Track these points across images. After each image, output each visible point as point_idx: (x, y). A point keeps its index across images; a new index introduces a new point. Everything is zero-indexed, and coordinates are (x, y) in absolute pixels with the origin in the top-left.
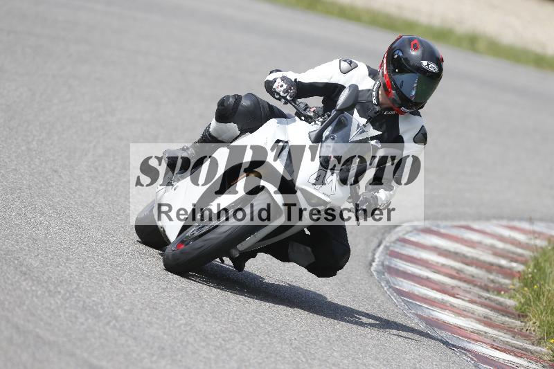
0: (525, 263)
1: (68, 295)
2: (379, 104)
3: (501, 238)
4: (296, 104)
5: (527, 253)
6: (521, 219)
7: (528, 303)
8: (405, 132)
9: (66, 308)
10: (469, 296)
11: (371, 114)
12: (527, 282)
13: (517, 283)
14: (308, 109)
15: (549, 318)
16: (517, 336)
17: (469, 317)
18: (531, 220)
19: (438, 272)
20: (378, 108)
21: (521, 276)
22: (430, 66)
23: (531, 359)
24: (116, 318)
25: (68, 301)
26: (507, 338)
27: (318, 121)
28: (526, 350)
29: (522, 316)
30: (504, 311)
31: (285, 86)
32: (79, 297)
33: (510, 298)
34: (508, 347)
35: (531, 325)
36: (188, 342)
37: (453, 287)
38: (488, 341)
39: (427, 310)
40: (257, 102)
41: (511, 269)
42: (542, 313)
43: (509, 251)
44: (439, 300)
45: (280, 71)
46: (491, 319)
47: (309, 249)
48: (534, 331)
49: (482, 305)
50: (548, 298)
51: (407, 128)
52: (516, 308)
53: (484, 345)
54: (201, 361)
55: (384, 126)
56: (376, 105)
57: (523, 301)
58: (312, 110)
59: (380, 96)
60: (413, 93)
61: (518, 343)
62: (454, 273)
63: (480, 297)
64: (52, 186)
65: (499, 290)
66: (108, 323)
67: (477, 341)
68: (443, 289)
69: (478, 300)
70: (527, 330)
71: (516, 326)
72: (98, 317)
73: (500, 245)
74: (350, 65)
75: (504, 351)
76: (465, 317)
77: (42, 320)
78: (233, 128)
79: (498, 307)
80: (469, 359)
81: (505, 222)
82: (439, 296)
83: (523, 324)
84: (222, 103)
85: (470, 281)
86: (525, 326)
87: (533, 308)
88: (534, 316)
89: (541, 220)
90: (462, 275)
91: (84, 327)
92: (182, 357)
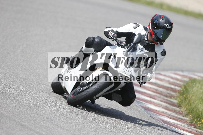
0: (180, 87)
1: (13, 98)
2: (148, 40)
3: (172, 78)
4: (117, 41)
5: (181, 83)
6: (179, 70)
7: (181, 101)
8: (157, 51)
9: (12, 103)
10: (160, 99)
11: (145, 44)
12: (182, 93)
13: (178, 94)
14: (122, 43)
15: (189, 107)
16: (178, 114)
17: (160, 107)
18: (182, 71)
19: (149, 90)
20: (147, 42)
21: (179, 92)
22: (168, 26)
23: (183, 122)
24: (30, 107)
25: (13, 101)
26: (174, 114)
27: (126, 47)
28: (181, 119)
29: (179, 106)
30: (173, 104)
31: (113, 34)
32: (17, 99)
33: (175, 99)
34: (174, 118)
35: (183, 110)
36: (57, 116)
37: (154, 96)
38: (167, 115)
39: (144, 104)
40: (101, 40)
41: (175, 89)
42: (187, 105)
43: (174, 83)
44: (149, 100)
45: (109, 27)
46: (168, 107)
47: (120, 96)
48: (184, 112)
49: (165, 102)
50: (189, 100)
51: (158, 50)
52: (177, 104)
53: (166, 117)
54: (62, 123)
55: (150, 49)
56: (147, 41)
57: (180, 101)
58: (123, 43)
59: (148, 37)
60: (161, 37)
61: (178, 116)
62: (154, 90)
63: (164, 99)
64: (7, 59)
65: (171, 97)
66: (28, 109)
67: (163, 115)
68: (150, 96)
69: (163, 101)
70: (181, 111)
71: (177, 110)
72: (24, 107)
73: (171, 80)
74: (137, 25)
75: (173, 119)
76: (159, 106)
77: (3, 108)
78: (92, 49)
79: (171, 103)
80: (160, 122)
81: (173, 72)
82: (149, 99)
83: (180, 109)
84: (87, 40)
85: (161, 93)
86: (181, 110)
87: (184, 104)
88: (184, 106)
89: (187, 71)
90: (157, 91)
91: (19, 110)
92: (55, 121)
